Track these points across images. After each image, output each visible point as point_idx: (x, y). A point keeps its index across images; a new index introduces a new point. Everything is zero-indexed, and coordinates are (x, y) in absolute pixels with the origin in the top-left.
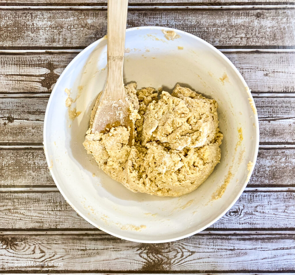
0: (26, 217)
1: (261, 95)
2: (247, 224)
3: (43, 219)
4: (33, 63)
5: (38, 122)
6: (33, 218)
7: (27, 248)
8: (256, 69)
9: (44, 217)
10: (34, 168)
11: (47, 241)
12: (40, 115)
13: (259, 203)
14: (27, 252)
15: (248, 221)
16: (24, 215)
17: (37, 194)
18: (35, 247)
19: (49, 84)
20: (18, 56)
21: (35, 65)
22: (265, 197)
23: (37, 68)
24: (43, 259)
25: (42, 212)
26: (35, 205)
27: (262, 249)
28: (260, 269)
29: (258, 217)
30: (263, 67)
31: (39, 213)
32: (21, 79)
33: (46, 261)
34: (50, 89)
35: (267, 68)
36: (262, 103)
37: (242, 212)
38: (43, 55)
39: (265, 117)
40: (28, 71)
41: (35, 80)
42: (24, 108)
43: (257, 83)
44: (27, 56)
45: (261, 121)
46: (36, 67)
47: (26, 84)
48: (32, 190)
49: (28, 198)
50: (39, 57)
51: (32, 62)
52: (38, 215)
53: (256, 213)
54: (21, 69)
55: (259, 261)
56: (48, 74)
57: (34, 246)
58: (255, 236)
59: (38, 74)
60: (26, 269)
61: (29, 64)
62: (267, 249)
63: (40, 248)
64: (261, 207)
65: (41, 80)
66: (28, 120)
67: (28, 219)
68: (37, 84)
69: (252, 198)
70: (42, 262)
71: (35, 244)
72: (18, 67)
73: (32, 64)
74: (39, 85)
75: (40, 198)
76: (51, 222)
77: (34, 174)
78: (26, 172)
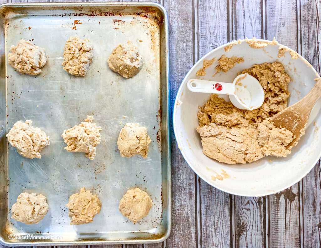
0: (221, 216)
2: (224, 40)
3: (222, 202)
6: (221, 210)
7: (245, 215)
9: (221, 202)
10: (181, 210)
11: (239, 199)
13: (208, 30)
14: (249, 215)
15: (221, 40)
16: (219, 218)
17: (202, 207)
18: (245, 208)
22: (203, 26)
24: (254, 202)
25: (216, 203)
26: (211, 209)
27: (244, 27)
28: (260, 29)
29: (219, 32)
31: (218, 206)
33: (255, 200)
37: (214, 44)
48: (199, 212)
52: (219, 207)
53: (215, 33)
55: (254, 30)
57: (243, 209)
58: (234, 33)
60: (262, 216)
62: (244, 23)
63: (246, 205)
64: (210, 29)
67: (222, 215)
69: (203, 36)
70: (256, 203)
71: (242, 208)
75: (205, 204)
76: (224, 196)
77: (186, 210)
78: (185, 216)
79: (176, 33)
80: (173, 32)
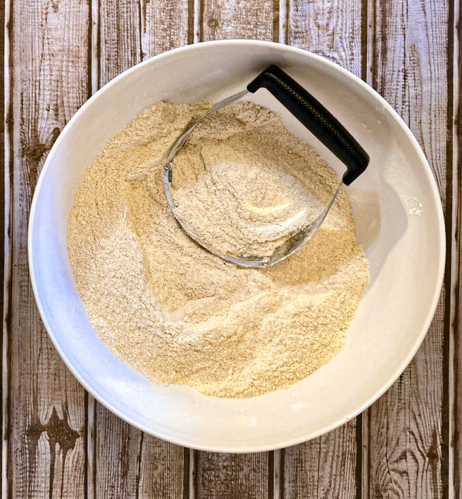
0: (333, 486)
1: (95, 19)
2: (353, 44)
3: (336, 453)
4: (28, 464)
5: (142, 459)
6: (334, 472)
7: (395, 487)
8: (43, 27)
9: (333, 451)
10: (234, 468)
11: (382, 446)
12: (130, 454)
13: (311, 20)
14: (405, 487)
15: (346, 43)
16: (328, 491)
17: (287, 463)
18: (393, 470)
19: (69, 433)
20: (14, 494)
21: (32, 461)
22: (299, 8)
23: (37, 456)
24: (418, 455)
25: (322, 455)
26: (308, 468)
27: (405, 14)
28: (446, 19)
29: (339, 24)
30: (40, 14)
31: (326, 461)
32: (59, 490)
33: (422, 449)
34: (79, 433)
35: (42, 6)
36: (110, 16)
37: (328, 55)
38: (13, 446)
39: (138, 9)
40: (43, 475)
41: (61, 462)
42: (116, 485)
43: (71, 27)
44: (14, 476)
45: (147, 18)
46: (35, 459)
47: (68, 479)
48: (279, 474)
49: (295, 481)
50: (16, 452)
51: (26, 467)
52: (329, 463)
53: (331, 28)
54: (39, 489)
55: (429, 21)
56: (49, 436)
57: (392, 473)
58: (378, 29)
59: (49, 456)
60: (439, 491)
61: (29, 472)
62: (405, 4)
63: (397, 461)
64: (319, 17)
65: (62, 450)
66: (138, 479)
67: (338, 483)
68: (69, 459)
69: (300, 35)
70: (424, 458)
71: (387, 469)
72: (35, 493)
73: (30, 467)
74: (71, 454)
75: (295, 457)
76: (343, 437)
77: (246, 469)
78: (241, 484)
79: (233, 25)
80: (222, 24)
